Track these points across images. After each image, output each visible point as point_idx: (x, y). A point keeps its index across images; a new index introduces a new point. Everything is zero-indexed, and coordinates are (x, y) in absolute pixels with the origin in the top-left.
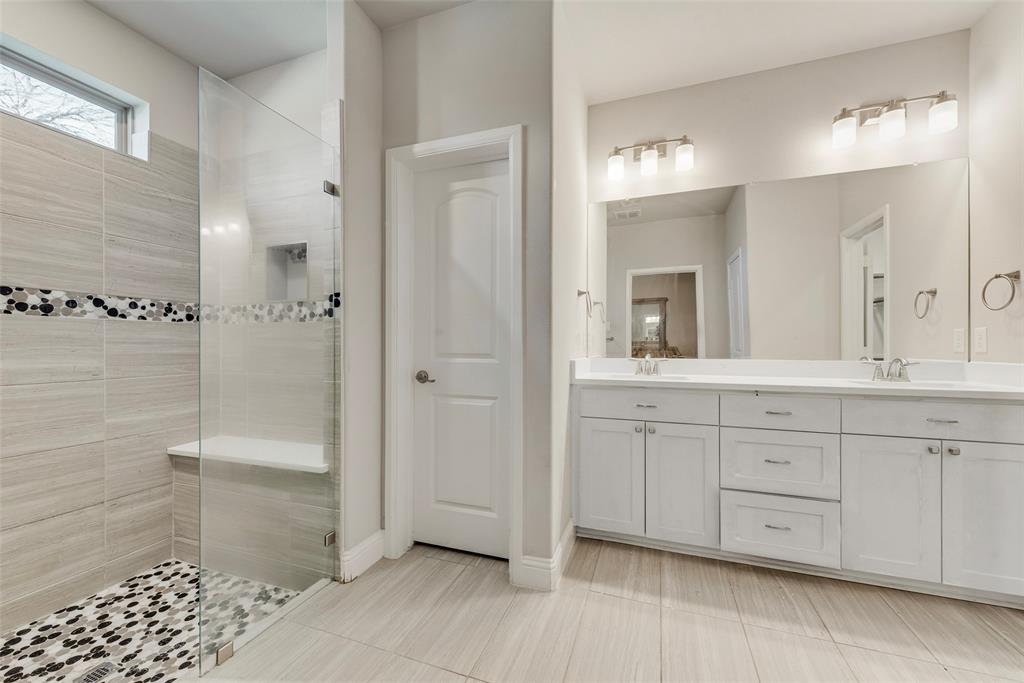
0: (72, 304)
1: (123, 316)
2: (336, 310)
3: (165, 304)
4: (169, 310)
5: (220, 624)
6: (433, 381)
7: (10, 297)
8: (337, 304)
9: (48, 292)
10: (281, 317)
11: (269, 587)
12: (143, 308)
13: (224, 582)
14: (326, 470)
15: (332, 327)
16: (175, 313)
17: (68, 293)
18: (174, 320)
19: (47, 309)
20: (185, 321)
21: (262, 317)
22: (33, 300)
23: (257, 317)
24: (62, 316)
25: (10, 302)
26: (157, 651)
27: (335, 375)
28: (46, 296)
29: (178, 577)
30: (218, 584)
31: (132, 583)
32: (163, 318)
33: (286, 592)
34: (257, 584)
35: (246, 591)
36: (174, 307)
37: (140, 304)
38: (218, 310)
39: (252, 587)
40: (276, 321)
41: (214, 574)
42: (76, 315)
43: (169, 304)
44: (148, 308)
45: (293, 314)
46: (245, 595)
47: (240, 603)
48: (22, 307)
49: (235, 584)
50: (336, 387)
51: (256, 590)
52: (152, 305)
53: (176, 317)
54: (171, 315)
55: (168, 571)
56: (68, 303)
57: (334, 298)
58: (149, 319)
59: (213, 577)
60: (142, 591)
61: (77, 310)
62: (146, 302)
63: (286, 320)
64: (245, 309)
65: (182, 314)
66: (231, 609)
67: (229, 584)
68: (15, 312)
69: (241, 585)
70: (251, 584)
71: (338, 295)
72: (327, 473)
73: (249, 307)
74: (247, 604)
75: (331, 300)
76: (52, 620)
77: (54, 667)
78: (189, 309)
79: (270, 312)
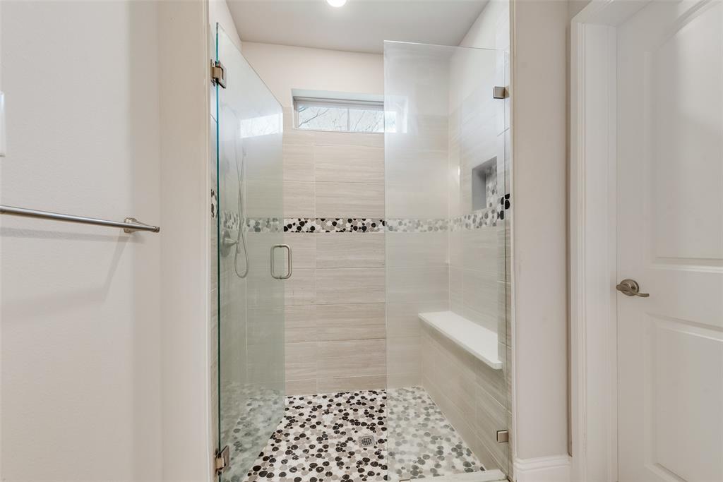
0: (374, 225)
1: (396, 231)
2: (506, 212)
3: (416, 221)
4: (418, 225)
5: (427, 453)
6: (647, 295)
7: (351, 224)
8: (507, 205)
9: (364, 220)
10: (481, 224)
11: (465, 445)
12: (405, 224)
13: (442, 420)
14: (498, 367)
15: (503, 229)
16: (422, 226)
17: (372, 220)
18: (421, 231)
19: (364, 229)
20: (428, 232)
21: (470, 225)
22: (359, 225)
23: (467, 225)
24: (370, 232)
25: (352, 226)
26: (393, 448)
27: (506, 277)
28: (365, 222)
29: (420, 401)
30: (437, 419)
31: (400, 391)
32: (416, 230)
33: (474, 458)
34: (458, 436)
35: (450, 437)
36: (421, 223)
37: (403, 222)
38: (447, 222)
39: (454, 436)
40: (478, 227)
41: (438, 410)
42: (376, 231)
43: (419, 221)
44: (408, 224)
45: (488, 221)
46: (448, 440)
47: (443, 445)
48: (355, 228)
49: (446, 426)
50: (507, 288)
51: (455, 442)
52: (410, 222)
53: (423, 229)
54: (420, 228)
55: (417, 394)
56: (372, 225)
57: (505, 200)
58: (408, 231)
59: (436, 412)
60: (402, 399)
61: (376, 228)
62: (406, 221)
63: (484, 226)
64: (461, 219)
65: (426, 227)
66: (437, 445)
67: (442, 424)
68: (353, 231)
69: (448, 429)
70: (455, 433)
71: (507, 196)
72: (501, 370)
73: (463, 218)
74: (447, 449)
75: (502, 203)
76: (366, 395)
77: (357, 423)
78: (430, 223)
79: (474, 221)
